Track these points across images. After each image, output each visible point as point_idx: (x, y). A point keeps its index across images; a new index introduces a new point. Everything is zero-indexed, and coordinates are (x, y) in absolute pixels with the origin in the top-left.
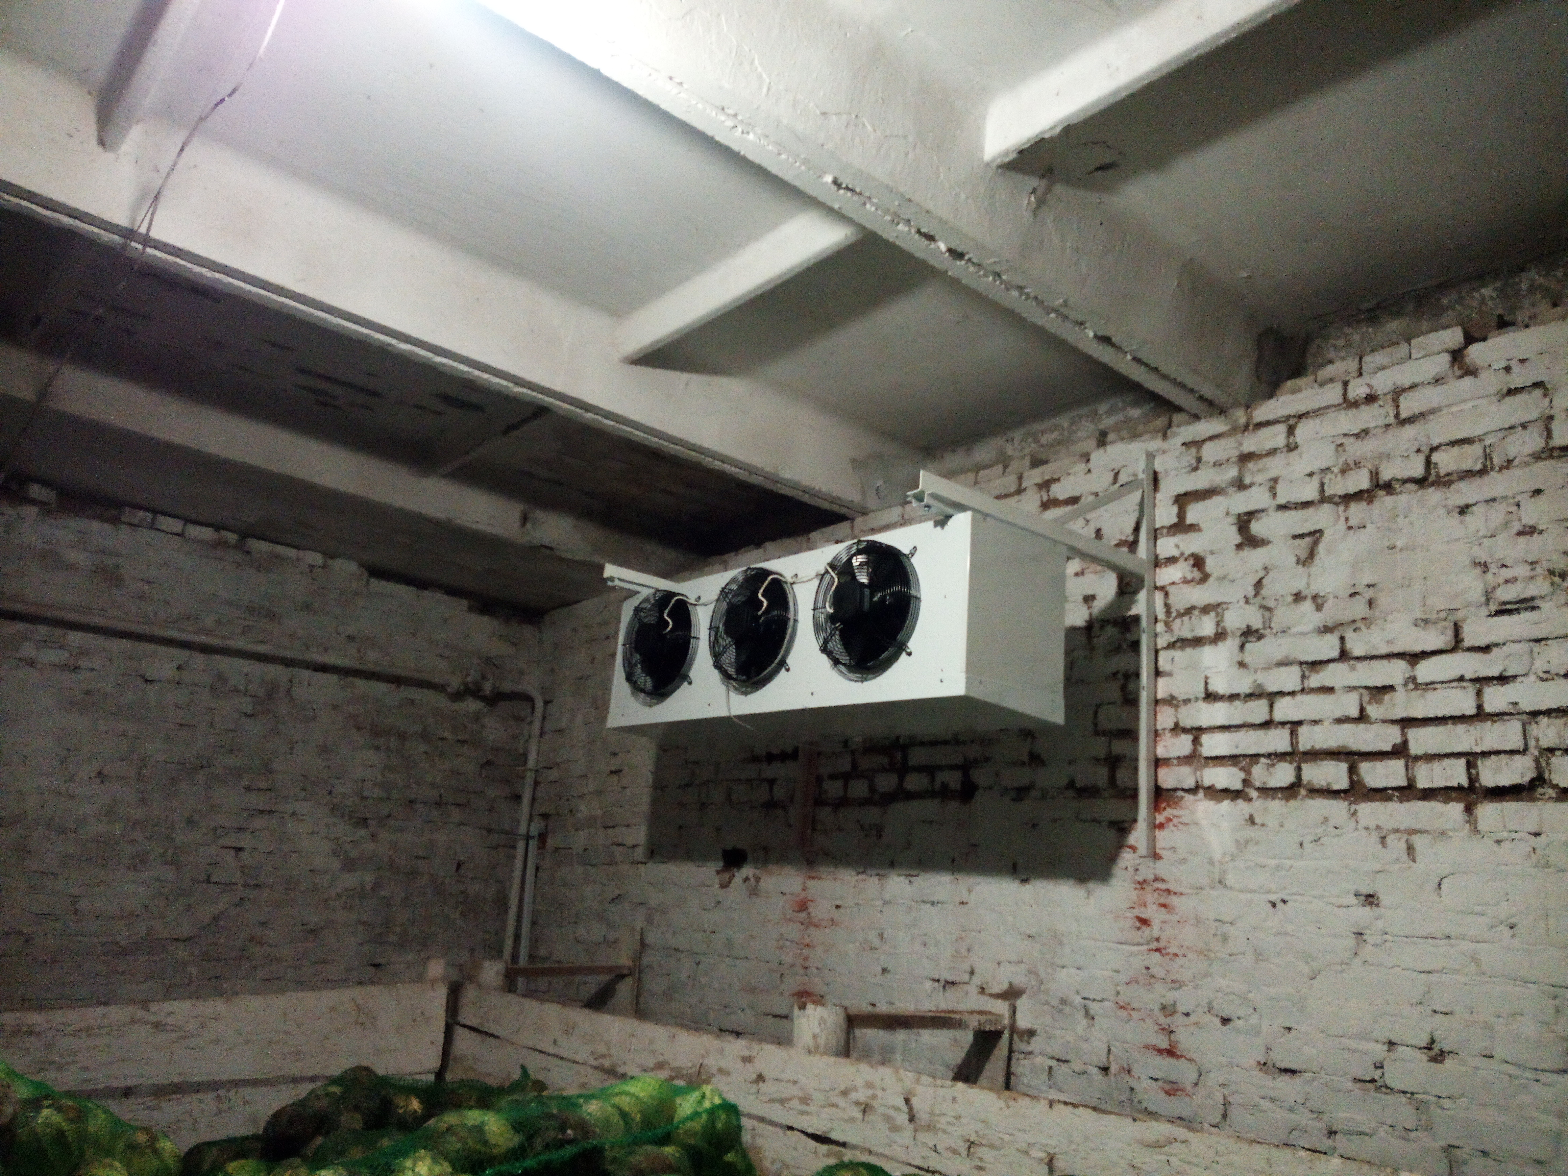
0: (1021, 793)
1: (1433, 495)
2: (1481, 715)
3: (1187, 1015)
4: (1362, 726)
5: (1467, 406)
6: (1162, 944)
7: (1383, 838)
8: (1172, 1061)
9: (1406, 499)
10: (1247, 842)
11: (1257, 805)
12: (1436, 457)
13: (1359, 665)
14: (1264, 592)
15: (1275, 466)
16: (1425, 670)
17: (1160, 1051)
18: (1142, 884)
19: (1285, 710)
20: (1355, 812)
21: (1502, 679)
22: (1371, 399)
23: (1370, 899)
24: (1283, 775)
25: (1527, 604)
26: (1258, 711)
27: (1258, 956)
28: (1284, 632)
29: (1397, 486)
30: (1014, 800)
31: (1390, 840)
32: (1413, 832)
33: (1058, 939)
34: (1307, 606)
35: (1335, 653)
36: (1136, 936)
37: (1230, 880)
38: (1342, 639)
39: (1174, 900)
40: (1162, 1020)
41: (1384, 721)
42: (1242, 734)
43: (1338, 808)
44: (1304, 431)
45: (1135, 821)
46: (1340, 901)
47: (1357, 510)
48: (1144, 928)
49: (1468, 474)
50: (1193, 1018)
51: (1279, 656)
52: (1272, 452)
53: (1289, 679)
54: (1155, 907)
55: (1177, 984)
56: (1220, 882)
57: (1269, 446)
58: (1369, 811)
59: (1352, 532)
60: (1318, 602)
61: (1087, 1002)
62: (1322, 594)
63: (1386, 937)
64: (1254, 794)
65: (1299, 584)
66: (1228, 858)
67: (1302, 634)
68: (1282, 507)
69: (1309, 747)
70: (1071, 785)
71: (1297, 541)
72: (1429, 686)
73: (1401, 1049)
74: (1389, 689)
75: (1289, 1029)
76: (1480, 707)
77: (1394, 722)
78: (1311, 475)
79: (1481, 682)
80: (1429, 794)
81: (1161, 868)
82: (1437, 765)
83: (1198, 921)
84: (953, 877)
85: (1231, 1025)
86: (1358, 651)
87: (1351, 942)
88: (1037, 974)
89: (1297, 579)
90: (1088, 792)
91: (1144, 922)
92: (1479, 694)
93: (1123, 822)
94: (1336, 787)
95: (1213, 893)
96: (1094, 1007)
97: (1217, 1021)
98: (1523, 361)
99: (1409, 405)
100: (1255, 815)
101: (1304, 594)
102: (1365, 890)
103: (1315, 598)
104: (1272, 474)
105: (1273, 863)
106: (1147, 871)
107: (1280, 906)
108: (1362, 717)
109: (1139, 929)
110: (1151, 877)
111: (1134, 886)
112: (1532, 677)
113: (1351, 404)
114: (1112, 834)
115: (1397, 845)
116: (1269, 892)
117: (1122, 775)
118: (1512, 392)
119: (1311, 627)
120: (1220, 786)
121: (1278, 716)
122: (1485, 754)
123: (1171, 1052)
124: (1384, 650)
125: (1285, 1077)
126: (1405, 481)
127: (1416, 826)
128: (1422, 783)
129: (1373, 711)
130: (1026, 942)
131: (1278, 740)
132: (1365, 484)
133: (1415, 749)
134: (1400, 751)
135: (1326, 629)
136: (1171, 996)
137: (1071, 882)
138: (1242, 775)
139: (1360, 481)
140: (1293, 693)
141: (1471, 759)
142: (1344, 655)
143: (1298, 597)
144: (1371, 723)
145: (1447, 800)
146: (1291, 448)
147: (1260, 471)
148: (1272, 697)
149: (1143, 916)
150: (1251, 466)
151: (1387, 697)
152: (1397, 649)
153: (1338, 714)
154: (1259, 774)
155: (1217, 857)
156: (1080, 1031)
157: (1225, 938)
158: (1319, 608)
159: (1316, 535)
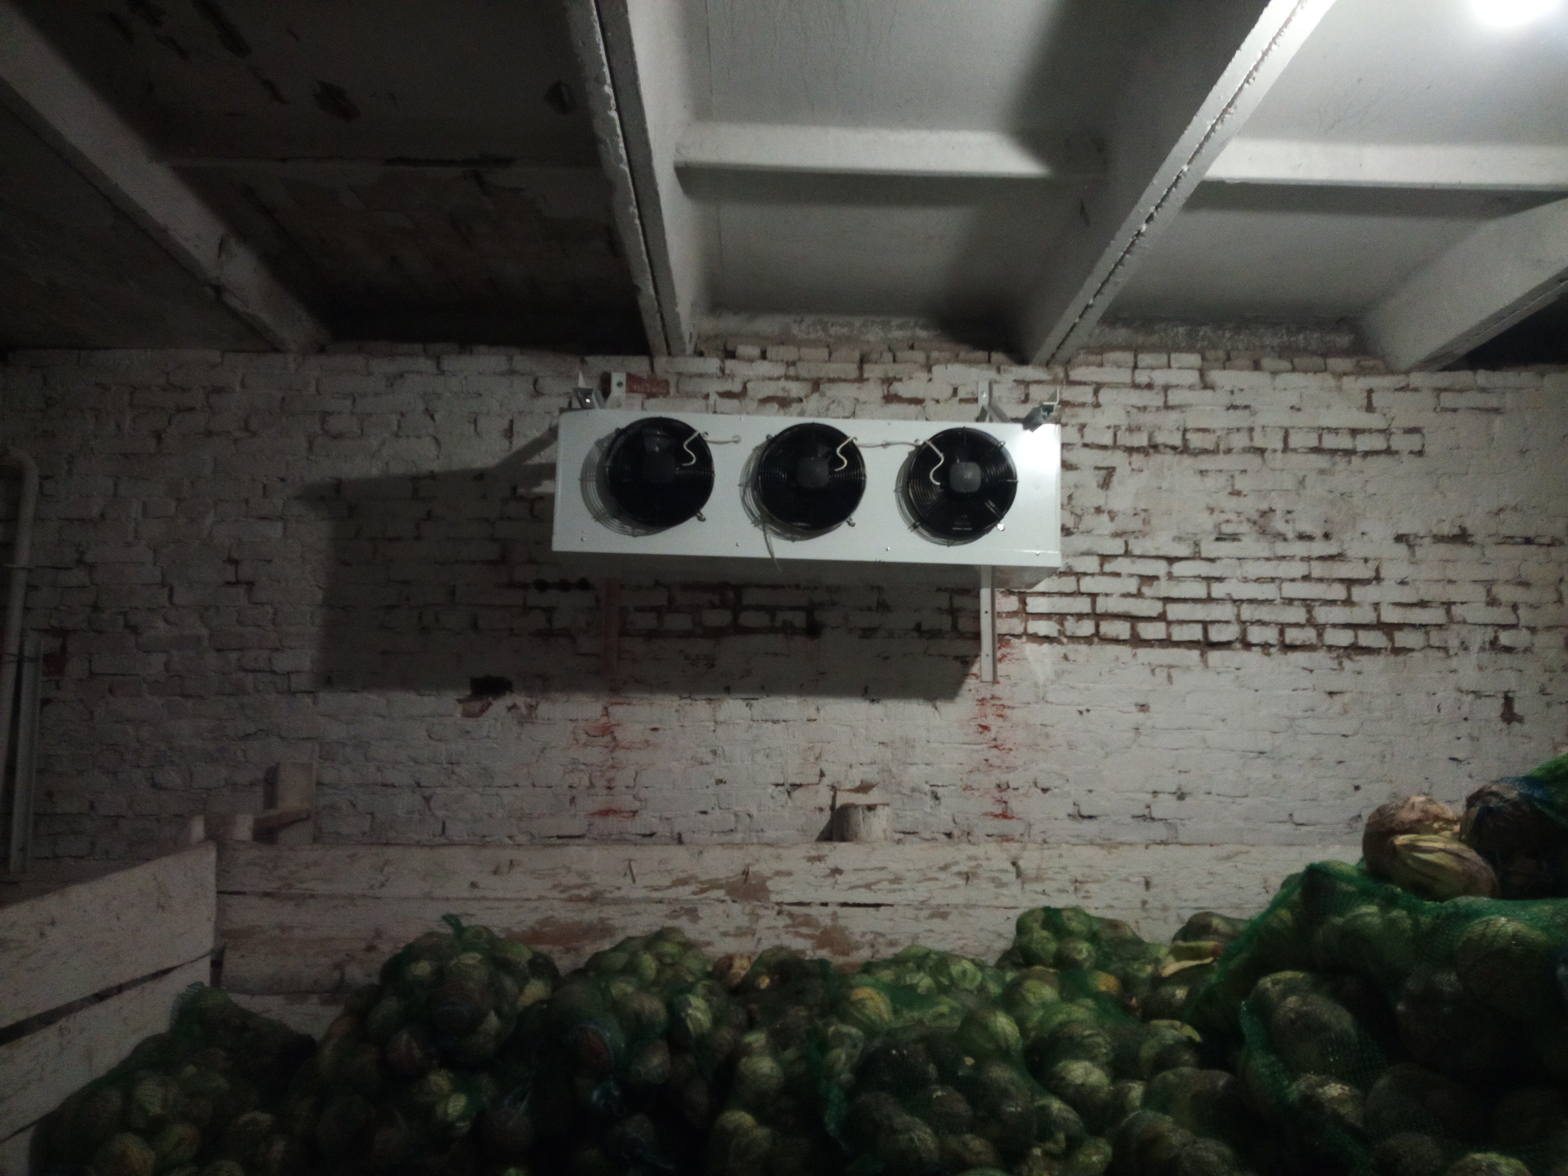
0: (867, 633)
1: (1187, 460)
2: (1209, 599)
3: (1016, 789)
4: (1140, 600)
5: (1208, 408)
6: (999, 742)
7: (1153, 671)
8: (1006, 822)
9: (1169, 458)
10: (1063, 672)
11: (1069, 648)
12: (1189, 436)
13: (1138, 561)
14: (1073, 502)
15: (1085, 415)
16: (1179, 569)
17: (996, 816)
18: (982, 701)
19: (1087, 585)
20: (1135, 655)
21: (1220, 579)
22: (1149, 386)
23: (1143, 708)
24: (1087, 628)
25: (1234, 537)
26: (1069, 584)
27: (1071, 746)
28: (1088, 532)
29: (1161, 448)
30: (861, 637)
31: (1157, 671)
32: (1170, 667)
33: (909, 743)
34: (1105, 517)
35: (1121, 551)
36: (981, 738)
37: (1050, 697)
38: (1126, 543)
39: (1007, 712)
40: (997, 795)
41: (1152, 598)
42: (1056, 599)
43: (1125, 651)
44: (1105, 396)
45: (977, 656)
46: (1125, 710)
47: (1137, 459)
48: (986, 732)
49: (1205, 452)
50: (1021, 791)
51: (1084, 547)
52: (1083, 405)
53: (1091, 564)
54: (993, 717)
55: (1009, 769)
56: (1043, 698)
57: (1082, 400)
58: (1144, 653)
59: (1135, 473)
60: (1112, 515)
61: (934, 788)
62: (1115, 510)
63: (1154, 730)
64: (1065, 640)
65: (1101, 502)
66: (1048, 683)
67: (1101, 535)
68: (1085, 445)
69: (1103, 611)
70: (918, 628)
71: (1097, 472)
72: (1179, 579)
73: (1161, 795)
74: (1156, 578)
75: (1090, 791)
76: (1209, 594)
77: (1159, 599)
78: (1109, 427)
79: (1209, 580)
80: (1178, 644)
81: (998, 690)
82: (1185, 627)
83: (1027, 725)
84: (800, 699)
85: (1049, 793)
86: (1137, 551)
87: (1131, 734)
88: (890, 771)
89: (1097, 498)
90: (935, 634)
91: (985, 728)
92: (1209, 587)
93: (967, 656)
94: (1122, 637)
95: (1038, 706)
96: (940, 791)
97: (1039, 791)
98: (1242, 390)
99: (1174, 397)
100: (1068, 654)
101: (1102, 509)
102: (1142, 702)
103: (1110, 512)
104: (1082, 420)
105: (1082, 685)
106: (985, 693)
107: (1085, 713)
108: (1139, 595)
109: (981, 733)
110: (989, 696)
111: (975, 703)
112: (1234, 581)
113: (1136, 386)
114: (958, 665)
115: (1162, 674)
116: (1079, 705)
117: (964, 624)
118: (1234, 407)
119: (1107, 532)
120: (1041, 634)
121: (1083, 589)
122: (1213, 622)
123: (1004, 816)
124: (1154, 553)
125: (1086, 822)
126: (1166, 446)
127: (1173, 663)
128: (1176, 637)
129: (1146, 590)
130: (877, 748)
131: (1083, 605)
132: (1145, 443)
133: (1170, 616)
134: (1162, 617)
135: (1116, 535)
136: (1004, 778)
137: (921, 701)
138: (1058, 627)
139: (1141, 440)
140: (1092, 575)
141: (1205, 624)
142: (1127, 554)
143: (1098, 510)
144: (1146, 598)
145: (1189, 648)
146: (1097, 405)
147: (1073, 416)
148: (1079, 575)
149: (983, 724)
150: (1068, 410)
151: (1155, 583)
152: (1161, 553)
153: (1124, 591)
154: (1071, 626)
155: (1041, 681)
156: (928, 810)
157: (1047, 736)
158: (1112, 519)
159: (1110, 471)
